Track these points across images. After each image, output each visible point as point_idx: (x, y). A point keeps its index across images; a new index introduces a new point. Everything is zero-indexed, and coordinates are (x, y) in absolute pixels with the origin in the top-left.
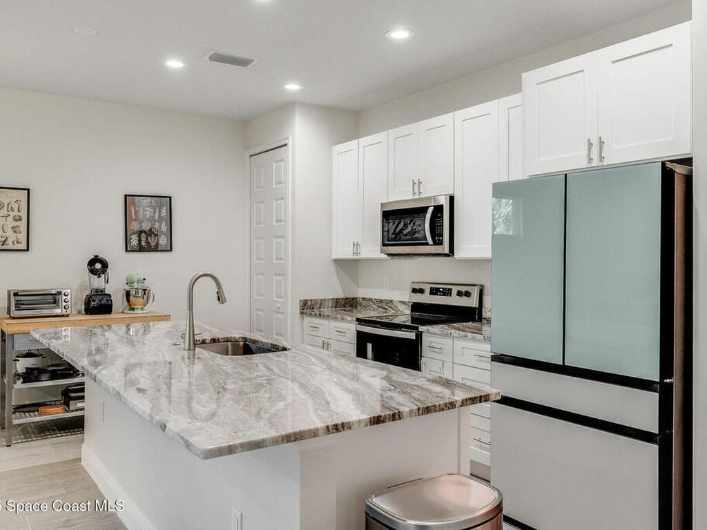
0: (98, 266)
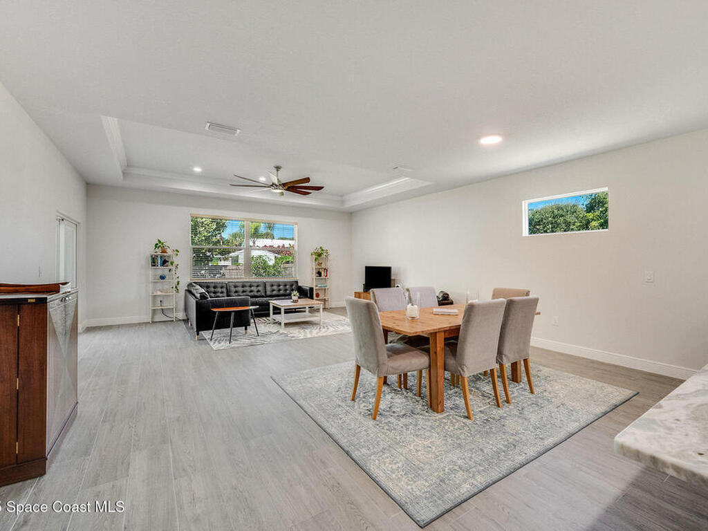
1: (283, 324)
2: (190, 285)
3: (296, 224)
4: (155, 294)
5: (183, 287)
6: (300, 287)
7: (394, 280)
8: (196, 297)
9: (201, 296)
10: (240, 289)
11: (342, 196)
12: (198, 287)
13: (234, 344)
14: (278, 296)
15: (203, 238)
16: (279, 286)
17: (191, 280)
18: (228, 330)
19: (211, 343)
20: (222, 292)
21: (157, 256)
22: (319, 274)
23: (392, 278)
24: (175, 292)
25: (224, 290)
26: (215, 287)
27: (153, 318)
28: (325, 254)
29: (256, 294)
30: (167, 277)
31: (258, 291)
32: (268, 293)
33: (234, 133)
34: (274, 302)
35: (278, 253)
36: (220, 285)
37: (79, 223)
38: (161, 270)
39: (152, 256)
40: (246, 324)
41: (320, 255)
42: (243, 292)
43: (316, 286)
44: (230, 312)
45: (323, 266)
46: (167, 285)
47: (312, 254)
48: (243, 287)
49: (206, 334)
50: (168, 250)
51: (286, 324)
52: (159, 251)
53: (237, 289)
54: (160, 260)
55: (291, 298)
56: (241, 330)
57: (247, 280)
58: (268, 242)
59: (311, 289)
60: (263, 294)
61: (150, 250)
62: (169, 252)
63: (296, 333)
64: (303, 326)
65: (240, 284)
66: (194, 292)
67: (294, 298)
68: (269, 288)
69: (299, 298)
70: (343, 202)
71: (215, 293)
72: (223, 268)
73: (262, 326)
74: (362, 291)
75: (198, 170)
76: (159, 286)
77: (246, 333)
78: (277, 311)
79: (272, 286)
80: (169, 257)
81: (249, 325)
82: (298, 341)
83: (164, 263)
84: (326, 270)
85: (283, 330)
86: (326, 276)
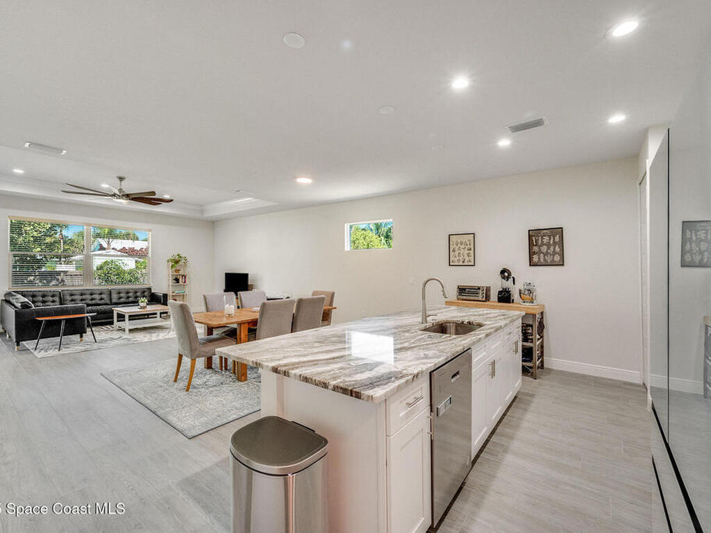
0: (506, 274)
1: (127, 330)
2: (9, 294)
3: (150, 230)
6: (153, 294)
8: (16, 307)
9: (21, 306)
10: (78, 297)
11: (202, 206)
12: (19, 296)
13: (64, 351)
14: (126, 304)
16: (128, 293)
17: (9, 289)
18: (58, 339)
19: (36, 353)
20: (53, 302)
22: (177, 280)
23: (249, 283)
25: (57, 299)
26: (44, 296)
28: (183, 261)
29: (99, 302)
31: (101, 299)
32: (114, 300)
33: (60, 153)
34: (118, 310)
36: (51, 294)
40: (81, 332)
41: (177, 262)
42: (82, 300)
43: (173, 292)
44: (60, 320)
45: (181, 272)
47: (168, 261)
48: (81, 295)
49: (29, 344)
51: (131, 331)
53: (73, 297)
55: (138, 305)
56: (76, 337)
57: (88, 288)
58: (128, 244)
59: (165, 296)
60: (108, 302)
63: (142, 337)
64: (152, 331)
66: (13, 301)
67: (142, 304)
68: (115, 297)
69: (147, 304)
70: (202, 212)
71: (44, 302)
72: (62, 274)
73: (102, 333)
75: (18, 171)
77: (81, 340)
78: (121, 317)
79: (119, 293)
81: (85, 333)
82: (140, 344)
85: (127, 335)
86: (185, 282)
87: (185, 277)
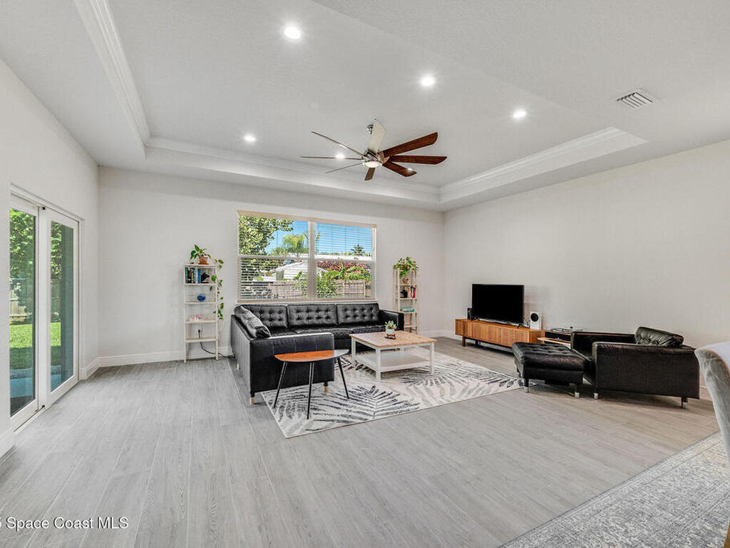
1: (378, 375)
2: (238, 309)
3: (375, 226)
4: (191, 321)
5: (229, 311)
6: (381, 311)
7: (528, 304)
8: (250, 335)
9: (257, 333)
10: (304, 315)
12: (251, 315)
14: (354, 324)
15: (250, 251)
16: (354, 310)
17: (238, 302)
20: (280, 319)
21: (194, 269)
22: (405, 294)
23: (525, 302)
24: (217, 319)
25: (283, 315)
26: (271, 312)
27: (188, 354)
28: (413, 267)
30: (207, 298)
32: (341, 320)
35: (325, 267)
36: (278, 309)
37: (82, 219)
38: (200, 289)
39: (186, 268)
40: (327, 379)
41: (406, 268)
42: (308, 318)
43: (400, 310)
45: (409, 283)
46: (207, 309)
47: (395, 267)
48: (308, 312)
50: (209, 261)
52: (196, 261)
54: (198, 274)
56: (319, 386)
57: (313, 302)
60: (336, 322)
61: (185, 260)
62: (210, 263)
65: (304, 308)
66: (246, 323)
67: (389, 332)
68: (341, 314)
70: (440, 195)
71: (271, 320)
74: (467, 317)
75: (250, 139)
76: (197, 310)
77: (326, 391)
79: (346, 310)
80: (210, 270)
83: (204, 277)
84: (414, 289)
86: (414, 297)
87: (415, 289)
